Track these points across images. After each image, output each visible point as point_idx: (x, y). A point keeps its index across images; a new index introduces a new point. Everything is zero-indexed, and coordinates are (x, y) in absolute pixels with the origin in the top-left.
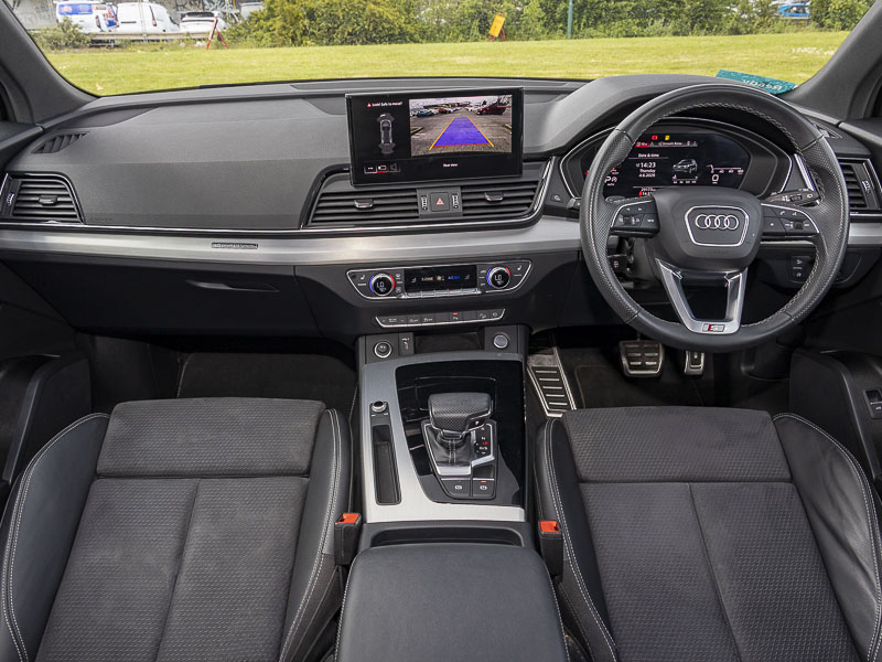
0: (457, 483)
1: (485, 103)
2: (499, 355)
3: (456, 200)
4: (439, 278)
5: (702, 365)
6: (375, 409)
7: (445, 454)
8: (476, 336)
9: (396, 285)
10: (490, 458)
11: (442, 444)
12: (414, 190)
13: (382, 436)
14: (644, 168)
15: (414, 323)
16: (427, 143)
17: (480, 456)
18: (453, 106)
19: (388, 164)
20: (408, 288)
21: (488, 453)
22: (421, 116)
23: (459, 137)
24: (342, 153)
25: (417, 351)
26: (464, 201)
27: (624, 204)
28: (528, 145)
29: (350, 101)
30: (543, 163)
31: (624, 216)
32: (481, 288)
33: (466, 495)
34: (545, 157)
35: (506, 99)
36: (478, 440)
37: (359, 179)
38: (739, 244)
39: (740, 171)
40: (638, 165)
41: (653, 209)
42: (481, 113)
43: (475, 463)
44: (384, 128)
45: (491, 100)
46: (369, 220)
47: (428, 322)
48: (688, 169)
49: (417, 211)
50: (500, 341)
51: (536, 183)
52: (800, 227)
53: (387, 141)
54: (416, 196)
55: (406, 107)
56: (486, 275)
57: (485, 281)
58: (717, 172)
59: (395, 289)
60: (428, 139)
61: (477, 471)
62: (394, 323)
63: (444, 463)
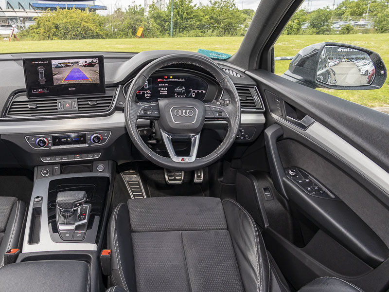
0: (67, 233)
1: (86, 62)
2: (99, 174)
3: (75, 104)
4: (69, 139)
5: (202, 178)
6: (36, 200)
7: (64, 220)
8: (89, 165)
9: (48, 143)
10: (85, 221)
11: (63, 215)
12: (56, 100)
13: (37, 212)
14: (162, 90)
15: (58, 160)
16: (60, 79)
17: (80, 220)
18: (72, 63)
19: (43, 89)
20: (54, 145)
21: (84, 219)
22: (57, 67)
23: (76, 77)
24: (22, 85)
25: (61, 173)
26: (78, 105)
27: (144, 105)
28: (107, 80)
29: (25, 61)
30: (115, 88)
31: (144, 110)
32: (88, 144)
33: (70, 239)
34: (116, 85)
35: (96, 60)
36: (81, 213)
37: (29, 96)
38: (194, 122)
39: (204, 92)
40: (159, 89)
41: (157, 108)
42: (85, 66)
43: (77, 224)
44: (40, 73)
45: (89, 60)
46: (37, 114)
47: (65, 159)
48: (181, 91)
49: (57, 109)
51: (112, 97)
52: (221, 115)
53: (42, 78)
54: (56, 103)
55: (50, 63)
56: (90, 138)
57: (90, 140)
58: (194, 92)
59: (48, 145)
60: (61, 77)
61: (78, 227)
62: (48, 160)
63: (63, 224)
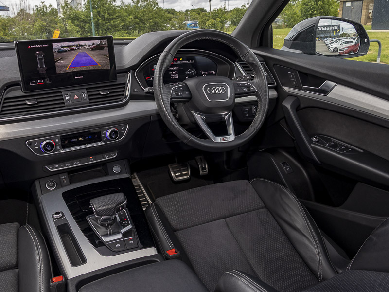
0: (116, 243)
1: (94, 44)
2: (118, 176)
3: (85, 96)
4: (80, 139)
5: (207, 170)
6: (56, 216)
7: (106, 230)
8: (104, 167)
9: (56, 146)
10: (130, 227)
11: (102, 225)
12: (60, 92)
13: (64, 230)
14: (173, 74)
15: (68, 166)
16: (65, 66)
17: (124, 227)
18: (77, 46)
19: (44, 79)
20: (63, 147)
21: (128, 224)
22: (60, 52)
23: (82, 62)
24: (15, 74)
25: (71, 183)
26: (89, 96)
28: (118, 65)
29: (18, 45)
30: (126, 74)
31: (175, 92)
32: (104, 141)
33: (123, 249)
35: (104, 42)
36: (121, 219)
37: (27, 88)
38: (228, 99)
39: (214, 73)
40: (170, 73)
41: (187, 88)
42: (92, 49)
43: (123, 231)
44: (39, 59)
45: (97, 42)
46: (36, 110)
47: (77, 164)
48: (192, 73)
49: (63, 103)
50: (116, 169)
51: (124, 84)
52: (249, 90)
53: (42, 66)
54: (62, 96)
55: (51, 47)
56: (106, 134)
57: (106, 137)
58: (205, 73)
59: (56, 148)
60: (65, 64)
61: (125, 235)
62: (57, 168)
63: (106, 235)
